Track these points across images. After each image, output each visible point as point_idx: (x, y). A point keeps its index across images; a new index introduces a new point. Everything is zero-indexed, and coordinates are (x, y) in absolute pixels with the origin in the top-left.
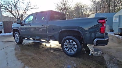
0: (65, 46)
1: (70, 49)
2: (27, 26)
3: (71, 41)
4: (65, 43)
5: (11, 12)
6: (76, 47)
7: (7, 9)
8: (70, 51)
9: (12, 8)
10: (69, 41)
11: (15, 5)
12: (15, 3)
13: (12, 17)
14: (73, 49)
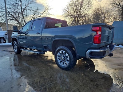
0: (58, 57)
1: (63, 61)
2: (24, 35)
3: (64, 52)
4: (58, 54)
5: (18, 21)
6: (69, 60)
7: (14, 17)
8: (62, 63)
9: (18, 16)
10: (62, 52)
11: (22, 12)
12: (21, 10)
13: (19, 25)
14: (65, 62)
